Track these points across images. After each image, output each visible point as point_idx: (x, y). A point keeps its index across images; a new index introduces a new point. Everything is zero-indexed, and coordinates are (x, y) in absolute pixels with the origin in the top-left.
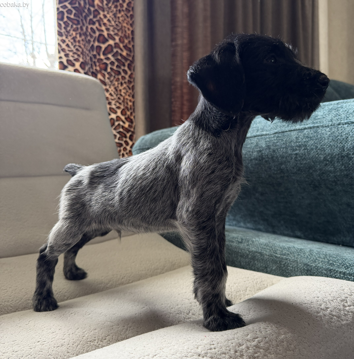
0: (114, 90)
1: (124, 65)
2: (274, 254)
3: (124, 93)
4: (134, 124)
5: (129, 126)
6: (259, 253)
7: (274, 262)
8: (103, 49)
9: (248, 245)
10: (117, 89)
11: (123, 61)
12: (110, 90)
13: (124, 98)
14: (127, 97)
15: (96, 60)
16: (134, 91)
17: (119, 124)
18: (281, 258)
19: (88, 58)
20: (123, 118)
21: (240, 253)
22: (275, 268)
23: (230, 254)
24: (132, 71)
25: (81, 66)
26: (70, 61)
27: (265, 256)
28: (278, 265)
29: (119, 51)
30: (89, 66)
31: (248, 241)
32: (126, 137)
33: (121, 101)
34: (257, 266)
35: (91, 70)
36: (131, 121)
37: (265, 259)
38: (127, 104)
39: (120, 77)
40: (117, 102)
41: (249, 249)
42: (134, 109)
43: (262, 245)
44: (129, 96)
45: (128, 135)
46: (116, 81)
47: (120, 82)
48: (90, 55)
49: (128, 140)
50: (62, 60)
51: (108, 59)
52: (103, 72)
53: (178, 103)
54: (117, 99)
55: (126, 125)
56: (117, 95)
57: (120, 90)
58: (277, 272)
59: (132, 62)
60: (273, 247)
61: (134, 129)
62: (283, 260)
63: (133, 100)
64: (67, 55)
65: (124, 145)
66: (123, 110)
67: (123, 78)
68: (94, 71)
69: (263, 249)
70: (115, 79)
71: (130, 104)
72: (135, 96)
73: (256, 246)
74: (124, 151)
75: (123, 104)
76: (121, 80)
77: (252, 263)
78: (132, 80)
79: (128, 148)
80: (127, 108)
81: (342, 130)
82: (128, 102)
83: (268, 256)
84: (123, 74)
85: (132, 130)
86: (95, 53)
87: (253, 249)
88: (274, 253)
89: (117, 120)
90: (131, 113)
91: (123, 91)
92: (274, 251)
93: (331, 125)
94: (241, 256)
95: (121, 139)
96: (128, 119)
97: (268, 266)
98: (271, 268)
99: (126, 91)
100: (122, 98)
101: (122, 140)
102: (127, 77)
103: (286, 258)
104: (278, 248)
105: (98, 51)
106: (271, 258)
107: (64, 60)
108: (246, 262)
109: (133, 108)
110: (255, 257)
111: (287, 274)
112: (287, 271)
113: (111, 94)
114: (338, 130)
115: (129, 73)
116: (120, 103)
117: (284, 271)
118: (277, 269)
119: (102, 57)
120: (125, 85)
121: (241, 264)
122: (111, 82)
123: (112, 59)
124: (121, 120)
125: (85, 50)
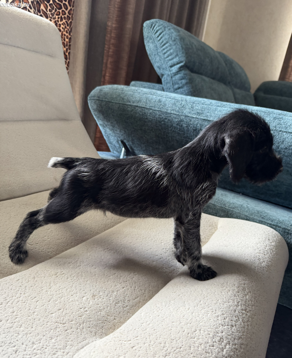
120: (64, 21)
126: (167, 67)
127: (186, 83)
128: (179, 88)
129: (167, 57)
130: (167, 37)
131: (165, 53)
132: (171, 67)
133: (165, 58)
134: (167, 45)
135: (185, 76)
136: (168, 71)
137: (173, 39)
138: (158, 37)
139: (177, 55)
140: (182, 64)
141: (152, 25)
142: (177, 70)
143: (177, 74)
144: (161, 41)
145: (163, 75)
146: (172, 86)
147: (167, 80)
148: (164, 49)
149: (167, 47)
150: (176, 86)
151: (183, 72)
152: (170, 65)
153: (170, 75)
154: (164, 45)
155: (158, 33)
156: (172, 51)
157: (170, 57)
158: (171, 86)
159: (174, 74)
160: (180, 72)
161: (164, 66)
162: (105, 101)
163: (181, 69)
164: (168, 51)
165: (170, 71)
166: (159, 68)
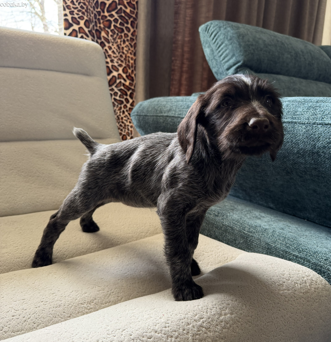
0: (117, 48)
1: (127, 23)
2: (243, 231)
3: (126, 50)
4: (135, 82)
5: (130, 83)
6: (231, 227)
7: (243, 237)
8: (107, 6)
9: (223, 219)
10: (120, 46)
11: (127, 18)
12: (113, 47)
13: (126, 56)
14: (129, 55)
15: (100, 17)
16: (136, 48)
17: (120, 82)
18: (248, 235)
19: (93, 15)
20: (124, 76)
21: (216, 225)
22: (243, 242)
23: (207, 224)
24: (135, 29)
25: (85, 24)
26: (75, 18)
27: (236, 231)
28: (245, 240)
29: (123, 8)
30: (93, 24)
31: (223, 215)
32: (126, 95)
33: (122, 59)
34: (228, 238)
35: (95, 28)
36: (132, 80)
37: (235, 233)
38: (129, 61)
39: (123, 34)
40: (119, 59)
41: (223, 222)
42: (135, 67)
43: (234, 220)
44: (131, 54)
45: (129, 93)
46: (119, 38)
47: (122, 40)
48: (94, 12)
49: (128, 97)
50: (67, 17)
51: (112, 16)
52: (107, 29)
53: (178, 62)
54: (119, 57)
55: (127, 83)
56: (119, 53)
57: (123, 48)
58: (244, 245)
59: (135, 19)
60: (243, 224)
61: (135, 87)
62: (249, 237)
63: (134, 58)
64: (72, 13)
65: (125, 103)
66: (125, 67)
67: (126, 35)
68: (98, 28)
69: (234, 224)
70: (118, 37)
71: (132, 61)
72: (137, 54)
73: (229, 221)
74: (124, 108)
75: (124, 61)
76: (123, 37)
77: (224, 234)
78: (134, 38)
79: (129, 105)
80: (128, 65)
81: (316, 129)
82: (130, 59)
83: (238, 231)
84: (126, 32)
85: (133, 88)
86: (99, 10)
87: (226, 223)
88: (243, 229)
89: (119, 78)
90: (132, 71)
91: (125, 49)
92: (243, 228)
93: (308, 123)
94: (216, 227)
95: (122, 96)
96: (129, 77)
97: (237, 239)
98: (239, 241)
99: (128, 48)
100: (124, 56)
101: (123, 98)
102: (130, 34)
103: (252, 235)
104: (246, 226)
105: (102, 8)
106: (240, 234)
107: (69, 17)
108: (219, 233)
109: (134, 65)
110: (227, 230)
111: (251, 249)
112: (251, 246)
113: (113, 52)
114: (313, 129)
115: (132, 30)
116: (122, 61)
117: (249, 246)
118: (244, 242)
119: (106, 14)
120: (127, 43)
121: (215, 233)
122: (114, 39)
123: (116, 16)
124: (122, 78)
125: (89, 7)
129: (223, 60)
130: (222, 37)
131: (221, 56)
132: (228, 69)
133: (221, 61)
134: (222, 47)
137: (229, 38)
138: (213, 39)
139: (233, 55)
141: (207, 28)
142: (233, 72)
144: (216, 43)
148: (219, 52)
149: (222, 49)
152: (227, 67)
154: (220, 46)
155: (213, 36)
156: (227, 52)
157: (226, 59)
161: (221, 70)
163: (238, 70)
164: (223, 52)
166: (217, 73)
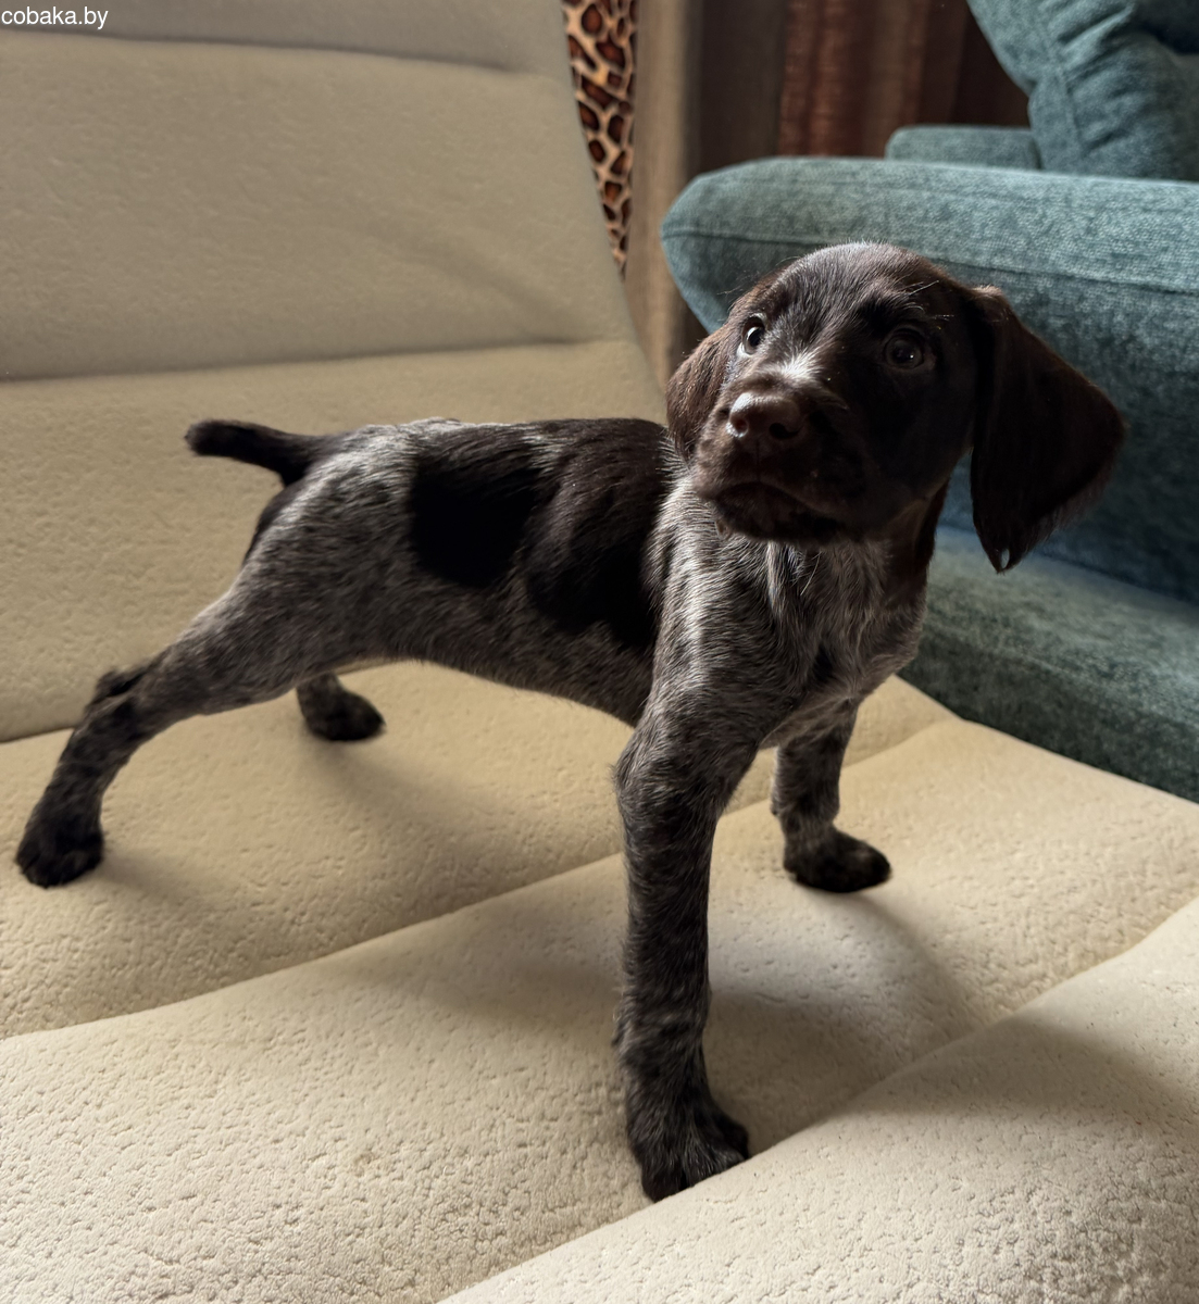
4: (630, 69)
5: (610, 76)
6: (1176, 725)
9: (1134, 690)
20: (588, 43)
21: (1105, 711)
31: (1135, 676)
32: (596, 126)
34: (1161, 764)
37: (1196, 748)
41: (1141, 705)
42: (634, 6)
43: (1186, 696)
45: (605, 118)
49: (603, 137)
55: (600, 77)
61: (630, 90)
66: (592, 8)
77: (1144, 750)
85: (621, 94)
90: (621, 23)
96: (607, 48)
108: (1120, 744)
110: (1159, 734)
124: (579, 52)
126: (1048, 44)
127: (1146, 110)
128: (1108, 138)
132: (1067, 38)
135: (1136, 73)
136: (1054, 60)
140: (1117, 19)
142: (1094, 53)
143: (1096, 71)
145: (1033, 84)
146: (1074, 132)
147: (1049, 104)
150: (1095, 129)
151: (1125, 55)
152: (1061, 30)
153: (1062, 79)
158: (1069, 131)
159: (1079, 73)
160: (1109, 60)
161: (1033, 40)
162: (720, 237)
163: (1115, 42)
165: (1062, 59)
166: (1013, 51)
